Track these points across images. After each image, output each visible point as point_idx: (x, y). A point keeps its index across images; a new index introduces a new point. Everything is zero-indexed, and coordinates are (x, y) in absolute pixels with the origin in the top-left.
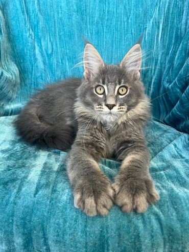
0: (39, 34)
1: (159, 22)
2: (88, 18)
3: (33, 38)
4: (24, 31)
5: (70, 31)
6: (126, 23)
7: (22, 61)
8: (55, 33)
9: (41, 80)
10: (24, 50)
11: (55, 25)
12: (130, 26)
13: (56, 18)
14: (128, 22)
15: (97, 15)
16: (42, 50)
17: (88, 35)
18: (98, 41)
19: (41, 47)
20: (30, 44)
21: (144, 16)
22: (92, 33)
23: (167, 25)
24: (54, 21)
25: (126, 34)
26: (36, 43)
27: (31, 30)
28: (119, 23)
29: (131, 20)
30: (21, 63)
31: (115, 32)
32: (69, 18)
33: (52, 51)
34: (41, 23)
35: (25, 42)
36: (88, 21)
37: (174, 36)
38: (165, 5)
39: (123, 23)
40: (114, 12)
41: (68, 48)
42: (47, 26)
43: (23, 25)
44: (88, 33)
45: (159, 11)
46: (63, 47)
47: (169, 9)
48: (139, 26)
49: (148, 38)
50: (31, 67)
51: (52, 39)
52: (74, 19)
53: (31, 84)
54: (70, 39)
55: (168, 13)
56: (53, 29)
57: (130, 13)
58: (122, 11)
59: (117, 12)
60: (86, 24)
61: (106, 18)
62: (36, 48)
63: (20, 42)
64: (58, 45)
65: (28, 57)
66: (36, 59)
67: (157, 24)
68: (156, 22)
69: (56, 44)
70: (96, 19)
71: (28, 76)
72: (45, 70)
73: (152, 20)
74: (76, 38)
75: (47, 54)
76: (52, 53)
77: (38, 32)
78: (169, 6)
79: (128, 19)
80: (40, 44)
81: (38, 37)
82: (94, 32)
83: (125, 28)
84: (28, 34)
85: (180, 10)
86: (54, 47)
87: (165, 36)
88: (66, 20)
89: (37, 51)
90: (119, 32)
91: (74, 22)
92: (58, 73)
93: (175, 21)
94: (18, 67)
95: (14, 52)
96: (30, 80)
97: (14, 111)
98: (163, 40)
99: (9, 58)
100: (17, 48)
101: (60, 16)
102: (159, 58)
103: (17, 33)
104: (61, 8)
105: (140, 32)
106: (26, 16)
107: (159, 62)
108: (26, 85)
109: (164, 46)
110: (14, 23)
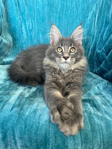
0: (25, 18)
1: (96, 13)
2: (54, 9)
3: (21, 20)
4: (16, 16)
5: (43, 17)
6: (76, 13)
7: (14, 33)
8: (34, 17)
9: (25, 45)
10: (16, 27)
11: (34, 12)
12: (78, 15)
13: (35, 9)
14: (77, 13)
15: (60, 8)
16: (26, 27)
17: (54, 20)
18: (59, 23)
19: (26, 25)
20: (19, 24)
21: (87, 9)
22: (56, 18)
23: (101, 15)
24: (34, 11)
25: (76, 19)
26: (23, 23)
27: (20, 15)
28: (72, 13)
29: (80, 11)
30: (14, 35)
31: (69, 18)
32: (43, 9)
33: (32, 28)
34: (26, 12)
35: (16, 22)
36: (54, 11)
37: (104, 22)
38: (100, 3)
39: (75, 13)
40: (69, 6)
41: (41, 26)
42: (30, 13)
43: (16, 12)
44: (54, 18)
45: (96, 6)
46: (39, 26)
47: (102, 5)
48: (84, 15)
49: (89, 22)
50: (19, 37)
51: (32, 21)
52: (46, 9)
53: (19, 47)
54: (43, 21)
55: (102, 8)
56: (33, 15)
57: (79, 7)
58: (75, 6)
59: (71, 6)
60: (53, 13)
61: (65, 9)
62: (23, 26)
63: (13, 22)
64: (36, 25)
65: (17, 31)
66: (22, 33)
67: (95, 14)
68: (94, 13)
69: (35, 24)
70: (59, 10)
71: (17, 42)
72: (27, 39)
73: (92, 12)
74: (47, 21)
75: (29, 30)
76: (32, 29)
77: (24, 17)
78: (102, 3)
79: (78, 10)
80: (25, 24)
81: (24, 20)
82: (57, 18)
83: (76, 16)
84: (18, 18)
85: (109, 6)
86: (34, 26)
87: (99, 22)
88: (41, 10)
89: (23, 28)
90: (72, 18)
91: (45, 11)
92: (35, 41)
93: (106, 12)
94: (12, 37)
95: (10, 28)
96: (18, 45)
97: (8, 62)
98: (98, 24)
99: (7, 32)
100: (12, 26)
101: (38, 7)
102: (95, 35)
103: (12, 17)
104: (38, 3)
105: (85, 18)
106: (18, 7)
107: (95, 37)
108: (16, 48)
109: (98, 27)
110: (10, 11)
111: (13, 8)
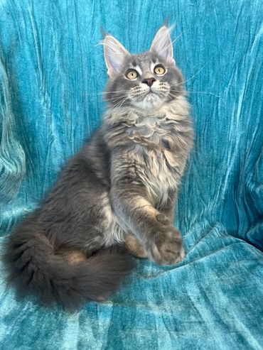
3: (49, 106)
4: (37, 96)
8: (84, 98)
10: (35, 124)
11: (83, 86)
13: (86, 77)
19: (60, 118)
20: (44, 115)
21: (216, 82)
23: (250, 97)
24: (83, 82)
27: (46, 94)
29: (197, 85)
30: (30, 142)
34: (63, 85)
35: (37, 111)
42: (72, 88)
43: (36, 86)
45: (238, 77)
47: (253, 74)
48: (208, 94)
50: (44, 150)
55: (252, 80)
66: (52, 138)
71: (39, 162)
73: (227, 90)
78: (253, 70)
79: (193, 83)
80: (58, 115)
81: (57, 104)
84: (43, 101)
87: (246, 112)
94: (24, 149)
96: (42, 169)
98: (243, 117)
99: (12, 137)
102: (237, 143)
107: (237, 146)
111: (29, 76)
